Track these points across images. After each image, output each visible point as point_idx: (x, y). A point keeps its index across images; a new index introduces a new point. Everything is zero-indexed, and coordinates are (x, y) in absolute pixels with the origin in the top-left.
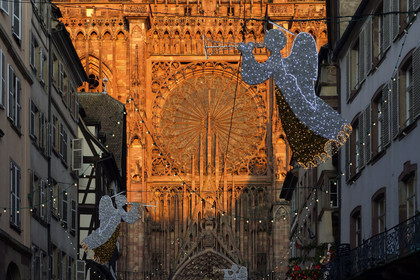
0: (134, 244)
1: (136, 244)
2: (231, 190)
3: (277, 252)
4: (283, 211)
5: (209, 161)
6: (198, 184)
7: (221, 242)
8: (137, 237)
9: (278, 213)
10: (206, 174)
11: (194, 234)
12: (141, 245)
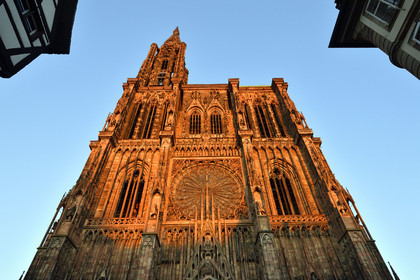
0: (143, 268)
1: (145, 268)
2: (223, 230)
3: (269, 273)
4: (267, 237)
5: (207, 209)
6: (199, 225)
7: (219, 270)
8: (147, 262)
9: (264, 239)
10: (205, 219)
11: (196, 264)
12: (148, 268)
